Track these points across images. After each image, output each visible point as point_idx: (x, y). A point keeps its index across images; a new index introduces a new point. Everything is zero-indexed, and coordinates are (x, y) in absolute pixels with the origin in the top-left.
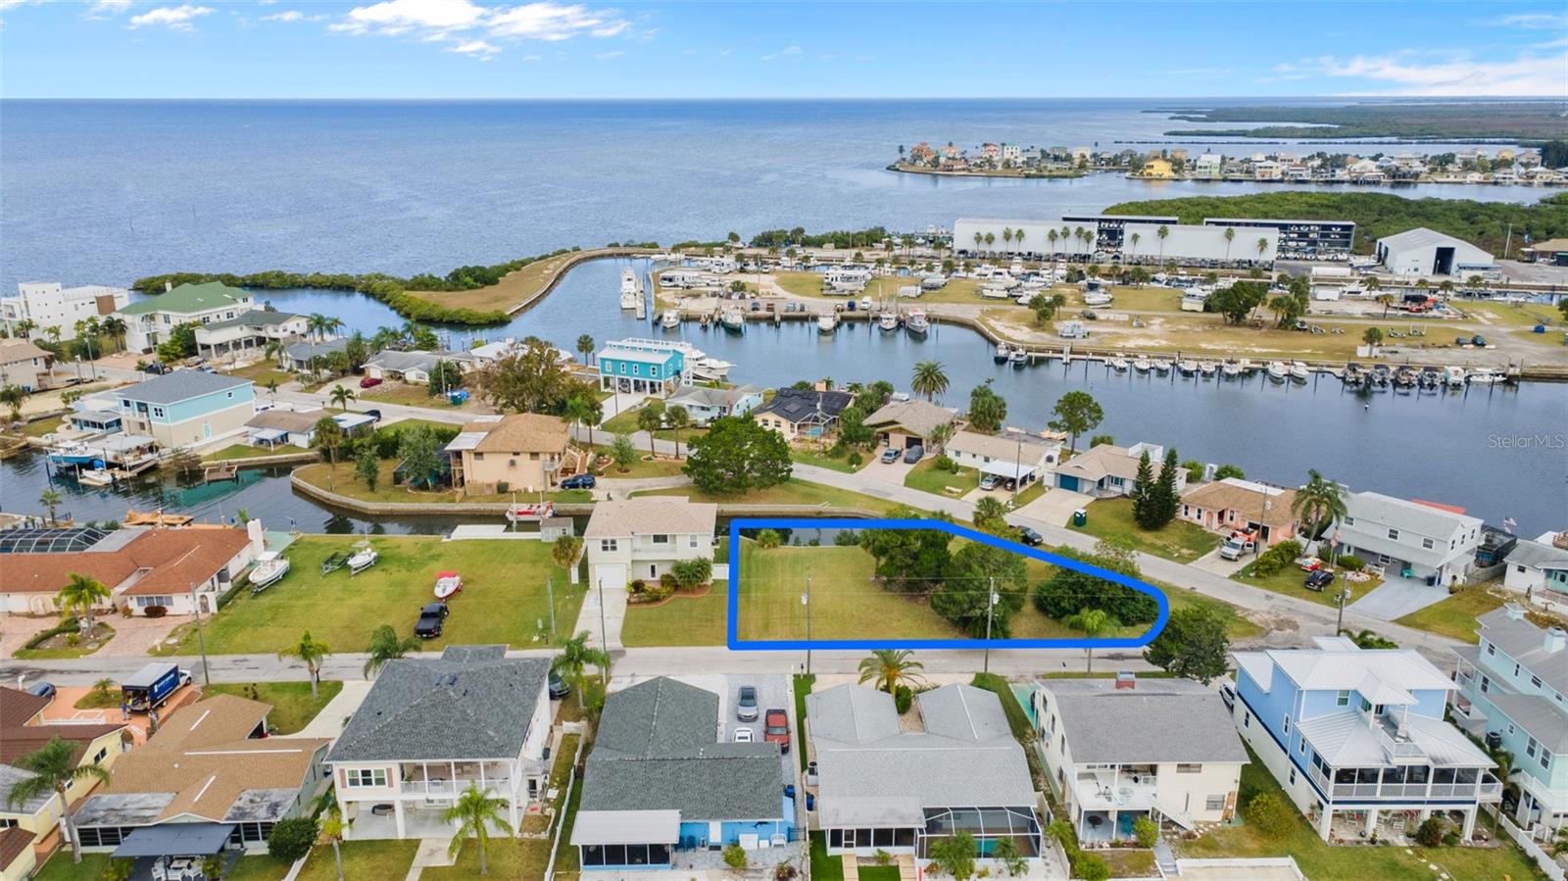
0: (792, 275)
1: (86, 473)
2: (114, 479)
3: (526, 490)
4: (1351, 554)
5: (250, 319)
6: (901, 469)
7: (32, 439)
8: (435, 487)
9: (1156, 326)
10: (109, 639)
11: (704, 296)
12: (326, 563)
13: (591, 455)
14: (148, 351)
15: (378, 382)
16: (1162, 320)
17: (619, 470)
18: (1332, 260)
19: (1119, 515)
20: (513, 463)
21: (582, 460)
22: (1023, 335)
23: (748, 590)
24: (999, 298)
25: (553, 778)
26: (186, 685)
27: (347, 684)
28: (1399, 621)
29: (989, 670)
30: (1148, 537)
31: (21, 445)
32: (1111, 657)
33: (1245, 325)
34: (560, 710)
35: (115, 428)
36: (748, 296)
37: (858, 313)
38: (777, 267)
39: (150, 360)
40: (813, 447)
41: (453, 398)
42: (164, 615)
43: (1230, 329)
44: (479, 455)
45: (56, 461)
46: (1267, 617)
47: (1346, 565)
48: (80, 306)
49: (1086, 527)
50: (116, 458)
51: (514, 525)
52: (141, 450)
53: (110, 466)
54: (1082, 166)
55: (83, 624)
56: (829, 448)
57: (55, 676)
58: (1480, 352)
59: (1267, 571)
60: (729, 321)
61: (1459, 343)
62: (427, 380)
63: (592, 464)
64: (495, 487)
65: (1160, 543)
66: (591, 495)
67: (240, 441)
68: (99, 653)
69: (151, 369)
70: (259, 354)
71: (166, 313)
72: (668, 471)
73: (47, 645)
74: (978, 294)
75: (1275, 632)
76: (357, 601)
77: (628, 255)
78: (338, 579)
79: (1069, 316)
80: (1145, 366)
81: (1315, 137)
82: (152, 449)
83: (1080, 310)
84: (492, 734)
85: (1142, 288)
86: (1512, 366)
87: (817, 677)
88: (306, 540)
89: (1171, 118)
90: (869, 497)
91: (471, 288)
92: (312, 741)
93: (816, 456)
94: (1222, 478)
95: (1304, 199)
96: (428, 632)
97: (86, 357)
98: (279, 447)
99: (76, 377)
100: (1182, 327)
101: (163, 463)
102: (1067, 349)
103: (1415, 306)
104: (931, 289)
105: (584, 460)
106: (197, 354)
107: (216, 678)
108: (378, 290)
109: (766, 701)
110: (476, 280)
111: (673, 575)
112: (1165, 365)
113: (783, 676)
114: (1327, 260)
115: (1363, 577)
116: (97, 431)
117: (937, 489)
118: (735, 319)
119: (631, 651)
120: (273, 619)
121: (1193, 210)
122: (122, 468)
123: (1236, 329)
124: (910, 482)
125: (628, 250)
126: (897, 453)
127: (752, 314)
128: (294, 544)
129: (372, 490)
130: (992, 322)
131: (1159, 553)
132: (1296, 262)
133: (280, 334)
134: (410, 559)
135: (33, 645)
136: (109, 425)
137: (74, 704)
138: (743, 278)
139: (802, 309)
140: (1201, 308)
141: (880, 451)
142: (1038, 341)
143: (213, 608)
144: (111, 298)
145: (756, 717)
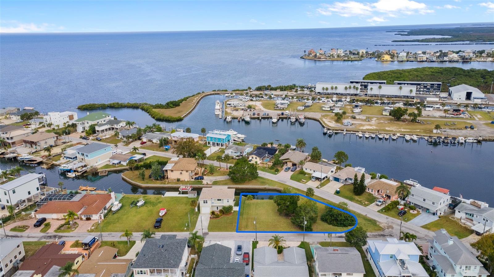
0: (266, 101)
1: (69, 174)
2: (76, 175)
3: (185, 180)
4: (413, 205)
5: (110, 122)
6: (290, 173)
7: (54, 162)
8: (160, 179)
9: (374, 121)
10: (77, 227)
11: (239, 110)
12: (131, 204)
13: (203, 169)
14: (83, 132)
15: (145, 143)
16: (376, 118)
17: (211, 174)
18: (434, 95)
19: (349, 190)
20: (181, 173)
21: (200, 170)
22: (332, 124)
23: (243, 214)
24: (327, 111)
25: (188, 271)
26: (97, 241)
27: (137, 241)
28: (423, 227)
29: (305, 241)
30: (357, 198)
31: (51, 164)
32: (339, 237)
33: (400, 121)
34: (191, 251)
35: (75, 159)
36: (252, 110)
37: (284, 116)
38: (262, 99)
39: (84, 135)
40: (265, 166)
41: (166, 148)
42: (90, 220)
43: (396, 122)
44: (172, 171)
45: (61, 170)
46: (385, 225)
47: (411, 208)
48: (64, 118)
49: (339, 194)
50: (76, 169)
51: (181, 192)
52: (83, 167)
53: (75, 171)
54: (362, 56)
55: (71, 222)
56: (270, 166)
57: (65, 238)
58: (472, 131)
59: (388, 210)
60: (246, 120)
61: (466, 128)
62: (159, 142)
63: (203, 172)
64: (176, 180)
65: (359, 200)
66: (202, 182)
67: (108, 163)
68: (75, 231)
69: (84, 138)
70: (112, 133)
71: (87, 121)
72: (223, 174)
73: (62, 229)
74: (321, 109)
75: (387, 229)
76: (139, 216)
77: (218, 94)
78: (134, 209)
79: (348, 117)
80: (367, 136)
81: (442, 42)
82: (85, 166)
83: (351, 115)
84: (172, 262)
85: (372, 106)
86: (480, 136)
87: (259, 242)
88: (126, 196)
89: (395, 34)
90: (280, 183)
91: (172, 108)
92: (128, 260)
93: (266, 169)
94: (381, 179)
95: (431, 70)
96: (158, 227)
97: (66, 134)
98: (119, 165)
99: (64, 141)
100: (382, 121)
101: (88, 170)
102: (345, 130)
103: (456, 113)
104: (307, 107)
105: (201, 171)
106: (96, 133)
107: (105, 239)
108: (145, 109)
109: (244, 250)
110: (173, 105)
111: (223, 210)
112: (373, 136)
113: (249, 242)
114: (433, 94)
115: (415, 212)
116: (71, 160)
117: (299, 180)
118: (248, 119)
119: (210, 233)
120: (118, 222)
121: (393, 75)
122: (78, 172)
123: (398, 122)
124: (292, 178)
125: (219, 92)
126: (289, 168)
127: (253, 116)
128: (123, 198)
129: (143, 180)
130: (324, 120)
131: (359, 203)
132: (423, 95)
133: (118, 127)
134: (153, 202)
135: (59, 228)
136: (74, 158)
137: (70, 246)
138: (251, 103)
139: (268, 115)
140: (388, 114)
141: (285, 167)
142: (337, 127)
143: (103, 218)
144: (72, 115)
145: (241, 254)
